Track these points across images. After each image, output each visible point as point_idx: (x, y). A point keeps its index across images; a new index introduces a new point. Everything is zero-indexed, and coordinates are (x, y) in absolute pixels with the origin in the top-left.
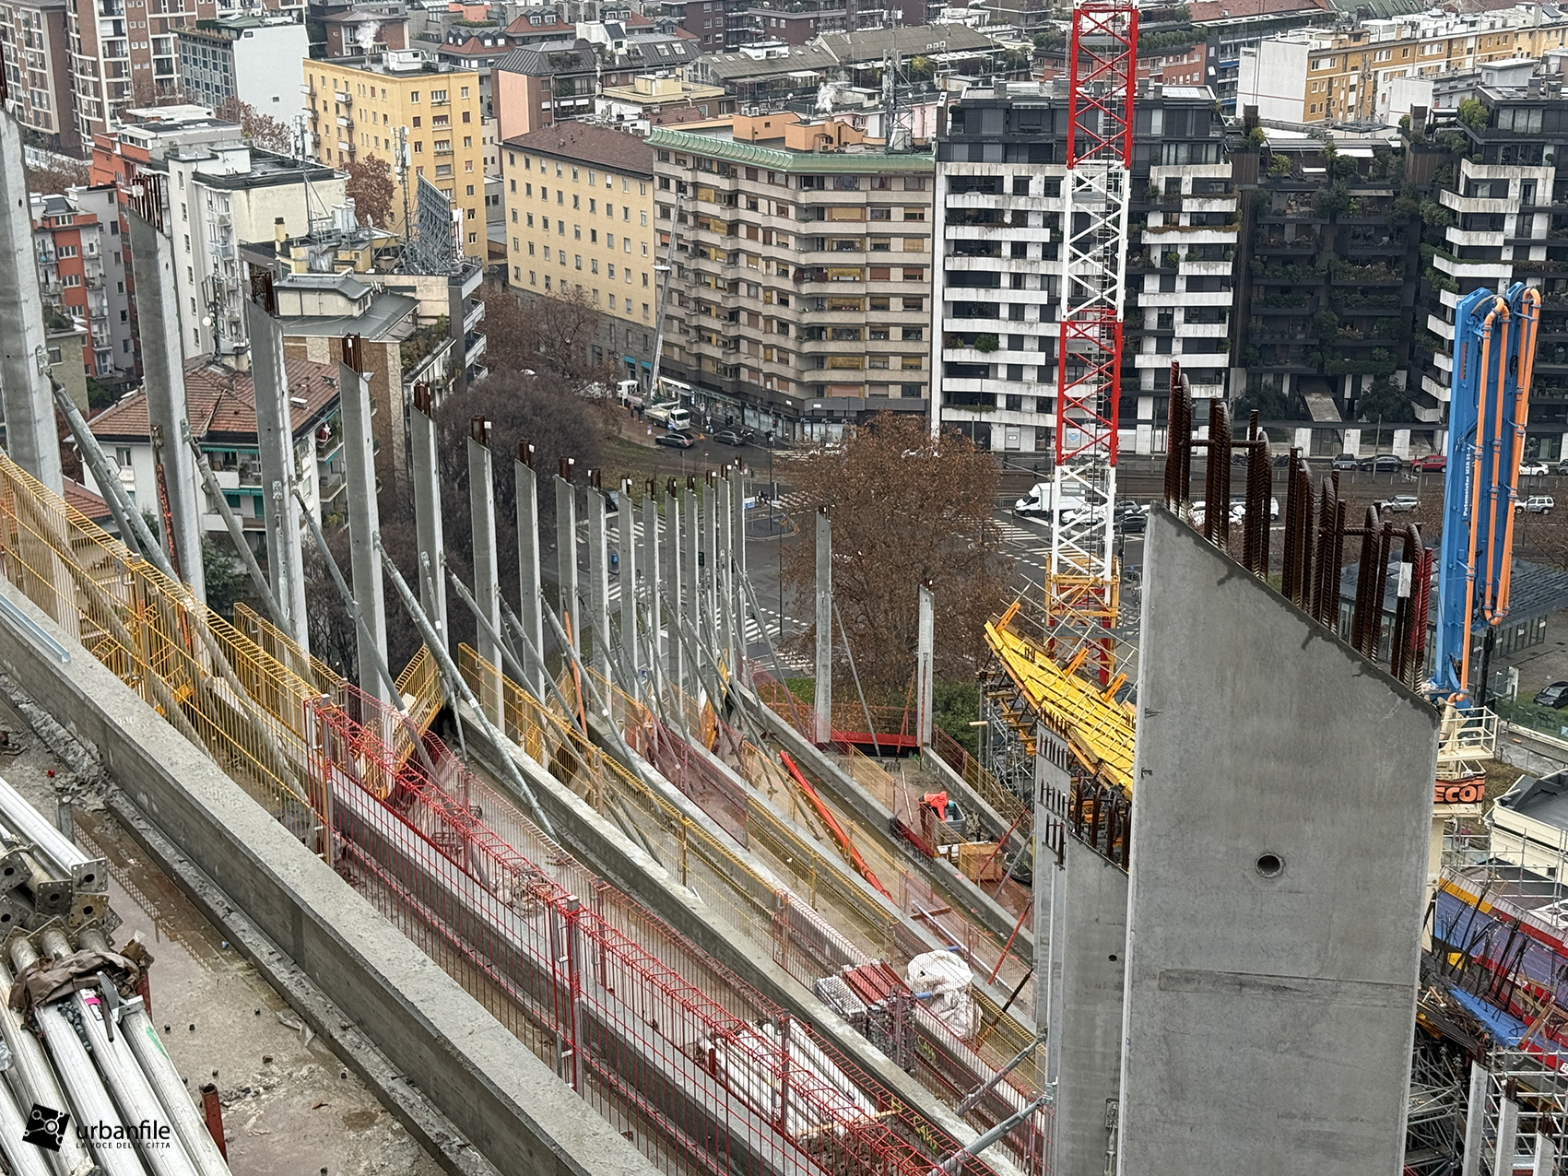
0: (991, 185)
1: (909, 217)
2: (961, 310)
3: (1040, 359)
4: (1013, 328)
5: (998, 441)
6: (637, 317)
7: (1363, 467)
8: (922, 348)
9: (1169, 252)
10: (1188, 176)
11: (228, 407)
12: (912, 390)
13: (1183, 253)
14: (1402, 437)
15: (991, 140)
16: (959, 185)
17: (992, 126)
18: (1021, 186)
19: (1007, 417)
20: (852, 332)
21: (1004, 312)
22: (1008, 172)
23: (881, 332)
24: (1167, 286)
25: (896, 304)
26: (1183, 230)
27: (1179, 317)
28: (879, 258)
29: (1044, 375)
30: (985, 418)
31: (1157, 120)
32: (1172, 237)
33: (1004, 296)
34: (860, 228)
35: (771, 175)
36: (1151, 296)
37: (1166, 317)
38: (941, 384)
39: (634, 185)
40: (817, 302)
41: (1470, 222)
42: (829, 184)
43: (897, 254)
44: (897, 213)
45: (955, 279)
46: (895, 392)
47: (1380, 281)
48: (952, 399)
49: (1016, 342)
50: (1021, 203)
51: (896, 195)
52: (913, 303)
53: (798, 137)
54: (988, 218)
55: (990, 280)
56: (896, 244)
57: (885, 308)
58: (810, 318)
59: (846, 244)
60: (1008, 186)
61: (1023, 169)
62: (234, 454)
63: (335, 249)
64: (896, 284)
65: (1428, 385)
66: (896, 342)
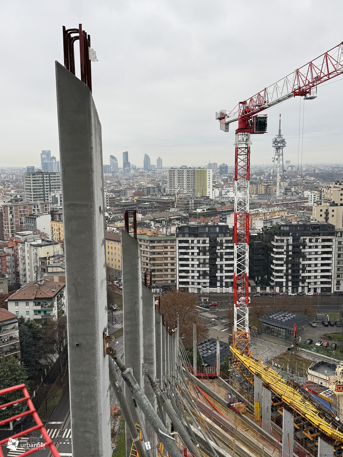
0: (187, 242)
1: (171, 248)
2: (182, 265)
3: (198, 275)
4: (192, 269)
5: (190, 291)
6: (117, 268)
7: (261, 294)
8: (175, 273)
9: (221, 253)
10: (224, 239)
11: (39, 292)
12: (173, 281)
13: (224, 254)
14: (268, 288)
15: (186, 233)
16: (180, 242)
17: (186, 231)
18: (193, 242)
19: (192, 286)
20: (161, 270)
21: (190, 266)
22: (190, 239)
23: (166, 270)
24: (221, 260)
25: (169, 265)
26: (224, 249)
27: (224, 266)
28: (166, 256)
29: (199, 278)
30: (188, 286)
31: (218, 229)
32: (222, 251)
33: (190, 262)
34: (162, 250)
35: (144, 240)
36: (218, 262)
37: (221, 266)
38: (178, 280)
39: (117, 243)
40: (154, 265)
41: (277, 247)
42: (156, 242)
43: (169, 255)
44: (169, 247)
45: (180, 259)
46: (170, 282)
47: (261, 258)
48: (181, 283)
49: (193, 271)
50: (193, 245)
51: (169, 244)
52: (173, 264)
53: (149, 233)
54: (187, 248)
55: (187, 260)
56: (169, 253)
57: (167, 265)
58: (152, 268)
59: (159, 253)
60: (190, 242)
61: (193, 239)
62: (40, 302)
63: (59, 258)
64: (169, 261)
65: (272, 278)
66: (169, 272)
